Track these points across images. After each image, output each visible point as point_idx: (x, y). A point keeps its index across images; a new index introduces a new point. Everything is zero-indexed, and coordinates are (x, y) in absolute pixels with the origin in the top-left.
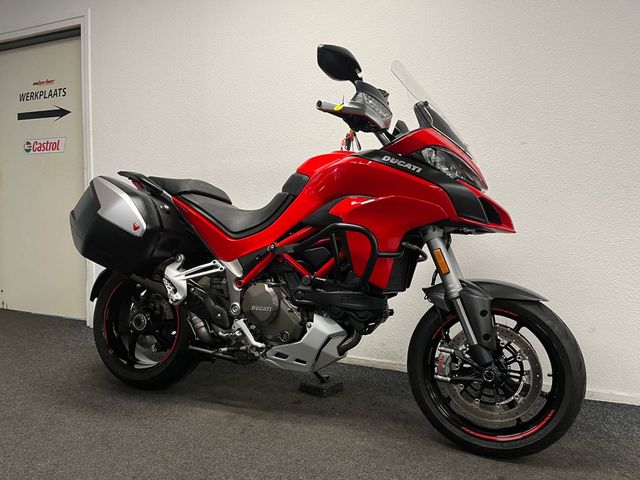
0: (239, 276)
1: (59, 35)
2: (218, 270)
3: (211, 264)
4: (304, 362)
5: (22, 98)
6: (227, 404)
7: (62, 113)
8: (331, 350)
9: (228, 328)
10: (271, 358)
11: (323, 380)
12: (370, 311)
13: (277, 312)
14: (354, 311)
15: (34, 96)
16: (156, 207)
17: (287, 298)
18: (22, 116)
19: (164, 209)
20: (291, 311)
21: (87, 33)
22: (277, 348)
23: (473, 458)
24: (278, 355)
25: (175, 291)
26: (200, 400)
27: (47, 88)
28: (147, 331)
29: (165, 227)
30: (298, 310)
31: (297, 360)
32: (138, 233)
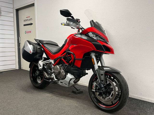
0: (53, 63)
1: (31, 5)
2: (50, 62)
3: (49, 60)
4: (66, 85)
5: (24, 21)
6: (53, 93)
7: (31, 24)
8: (72, 82)
9: (51, 75)
10: (60, 83)
11: (78, 90)
12: (78, 73)
13: (60, 72)
14: (75, 73)
15: (26, 20)
16: (36, 47)
17: (62, 69)
18: (25, 25)
19: (38, 48)
20: (63, 72)
21: (35, 5)
22: (61, 81)
23: (100, 111)
24: (61, 82)
25: (40, 66)
26: (49, 92)
27: (29, 18)
28: (39, 75)
29: (38, 52)
30: (65, 72)
31: (65, 84)
32: (31, 53)
